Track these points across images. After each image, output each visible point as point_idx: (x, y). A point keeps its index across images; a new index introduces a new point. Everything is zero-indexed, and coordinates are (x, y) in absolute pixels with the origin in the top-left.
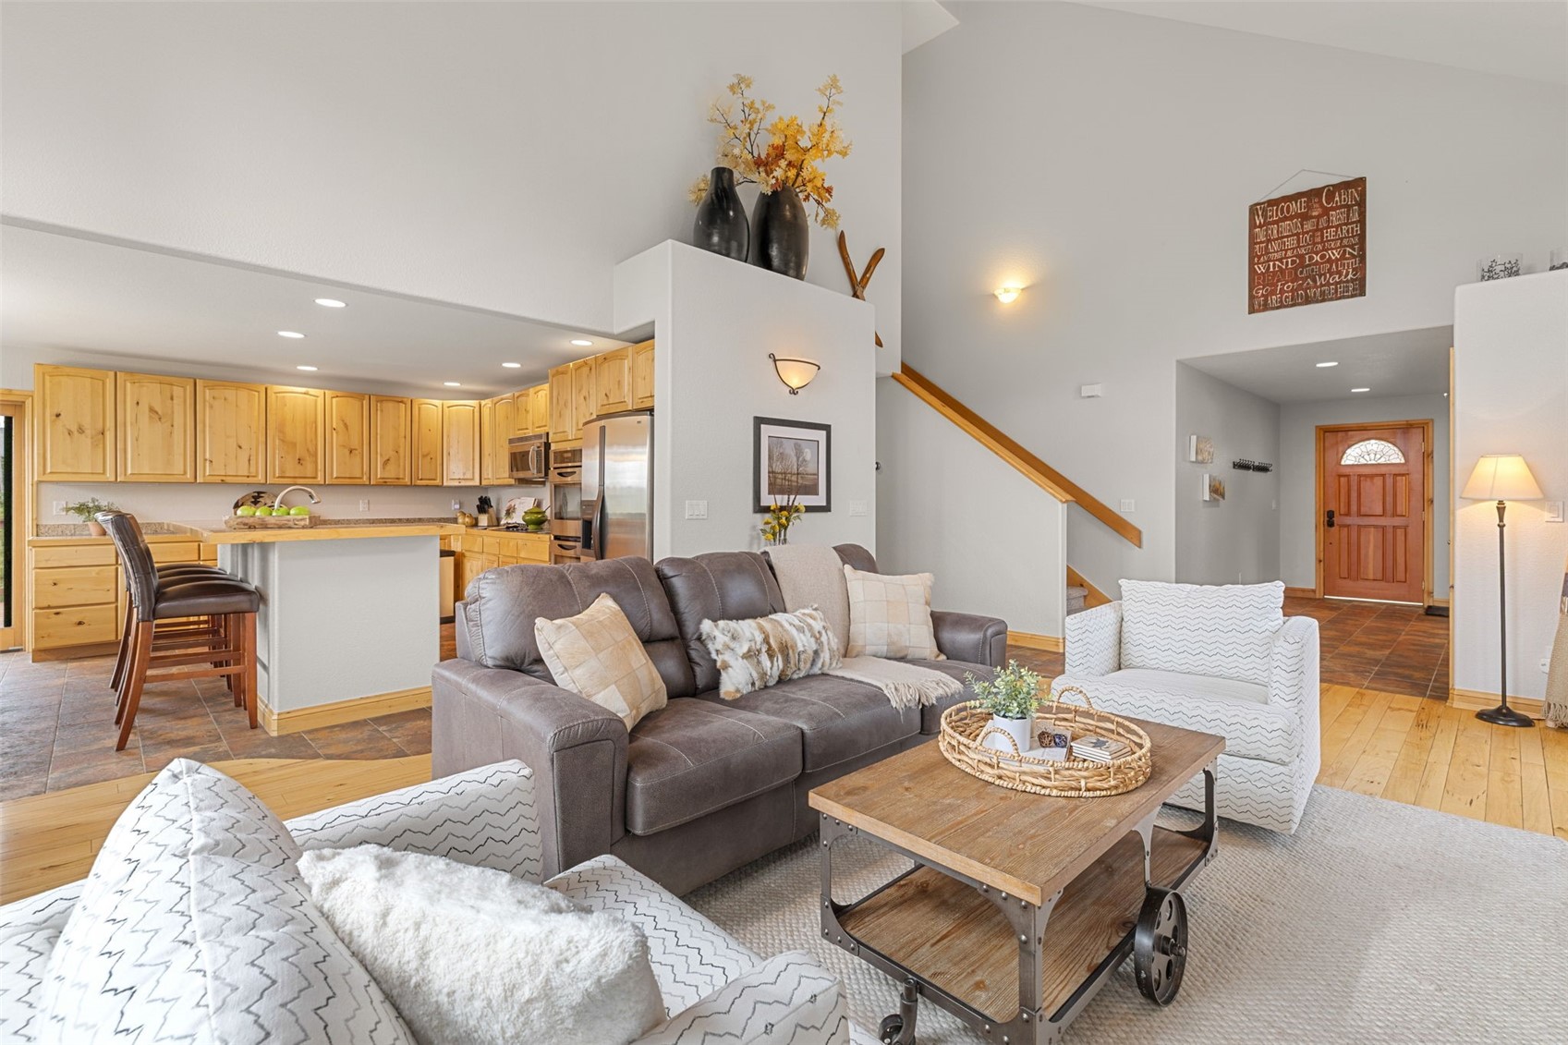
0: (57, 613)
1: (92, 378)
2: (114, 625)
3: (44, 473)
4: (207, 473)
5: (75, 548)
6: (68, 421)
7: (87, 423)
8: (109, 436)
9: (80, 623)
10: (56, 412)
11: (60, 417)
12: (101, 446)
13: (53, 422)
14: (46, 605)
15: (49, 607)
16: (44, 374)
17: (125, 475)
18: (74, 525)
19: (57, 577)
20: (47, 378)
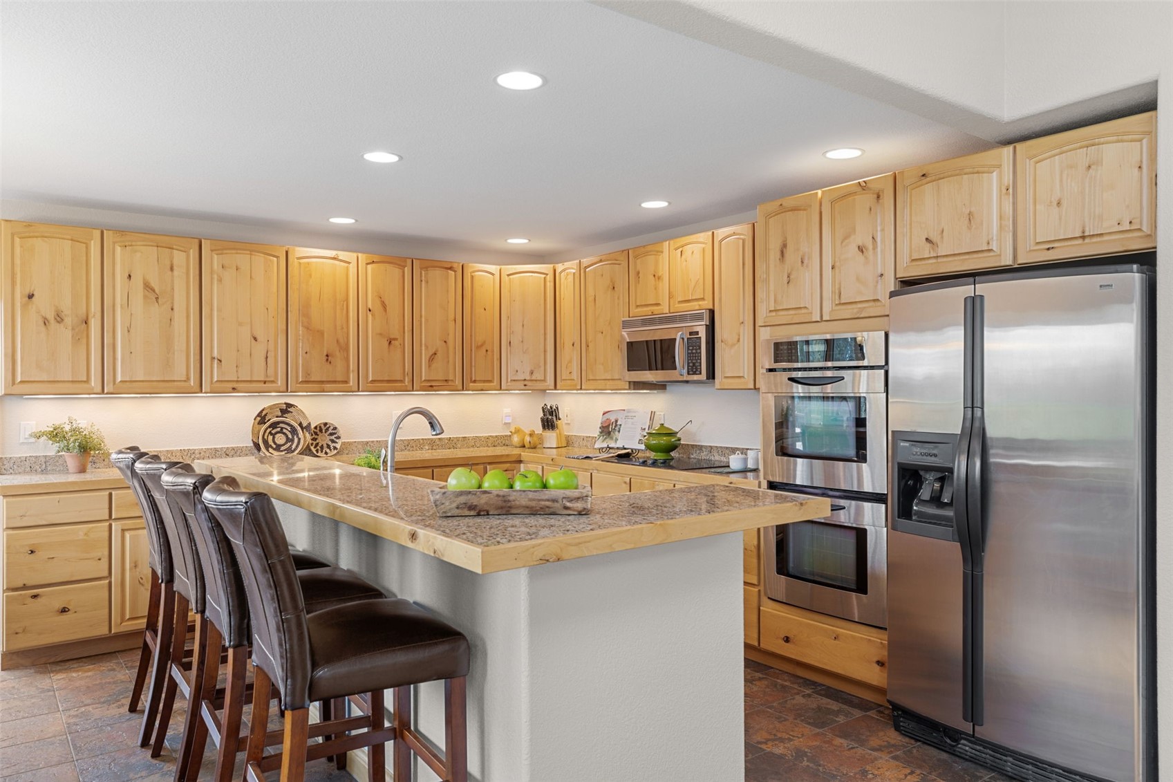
0: (35, 596)
1: (72, 240)
2: (107, 611)
3: (14, 383)
4: (215, 379)
5: (57, 497)
6: (43, 304)
7: (66, 305)
8: (94, 324)
9: (64, 610)
10: (27, 292)
11: (34, 299)
12: (84, 341)
13: (24, 306)
14: (20, 584)
15: (25, 587)
16: (13, 235)
17: (114, 383)
18: (46, 457)
19: (32, 542)
20: (17, 240)
